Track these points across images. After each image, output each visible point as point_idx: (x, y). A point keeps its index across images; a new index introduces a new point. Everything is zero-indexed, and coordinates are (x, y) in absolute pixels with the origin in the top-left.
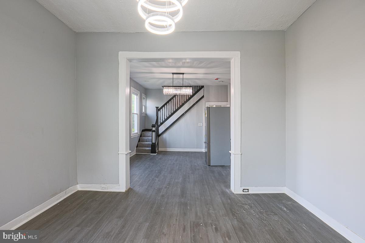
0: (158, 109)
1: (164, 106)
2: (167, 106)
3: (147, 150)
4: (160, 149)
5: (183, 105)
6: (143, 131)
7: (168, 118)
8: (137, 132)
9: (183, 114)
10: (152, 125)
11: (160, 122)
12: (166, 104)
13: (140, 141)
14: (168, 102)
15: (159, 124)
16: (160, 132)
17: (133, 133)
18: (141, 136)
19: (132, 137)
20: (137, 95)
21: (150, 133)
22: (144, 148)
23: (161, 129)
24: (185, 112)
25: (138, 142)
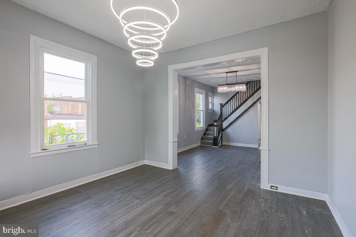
0: (222, 106)
1: (227, 102)
2: (230, 102)
3: (210, 142)
4: (224, 143)
5: (246, 100)
6: (209, 125)
7: (231, 114)
8: (202, 126)
9: (247, 109)
10: (214, 120)
11: (224, 117)
12: (229, 100)
13: (206, 134)
14: (231, 98)
15: (223, 119)
16: (224, 127)
17: (197, 127)
18: (207, 130)
19: (196, 131)
20: (202, 94)
21: (212, 128)
22: (207, 141)
23: (225, 124)
24: (248, 108)
25: (204, 135)
